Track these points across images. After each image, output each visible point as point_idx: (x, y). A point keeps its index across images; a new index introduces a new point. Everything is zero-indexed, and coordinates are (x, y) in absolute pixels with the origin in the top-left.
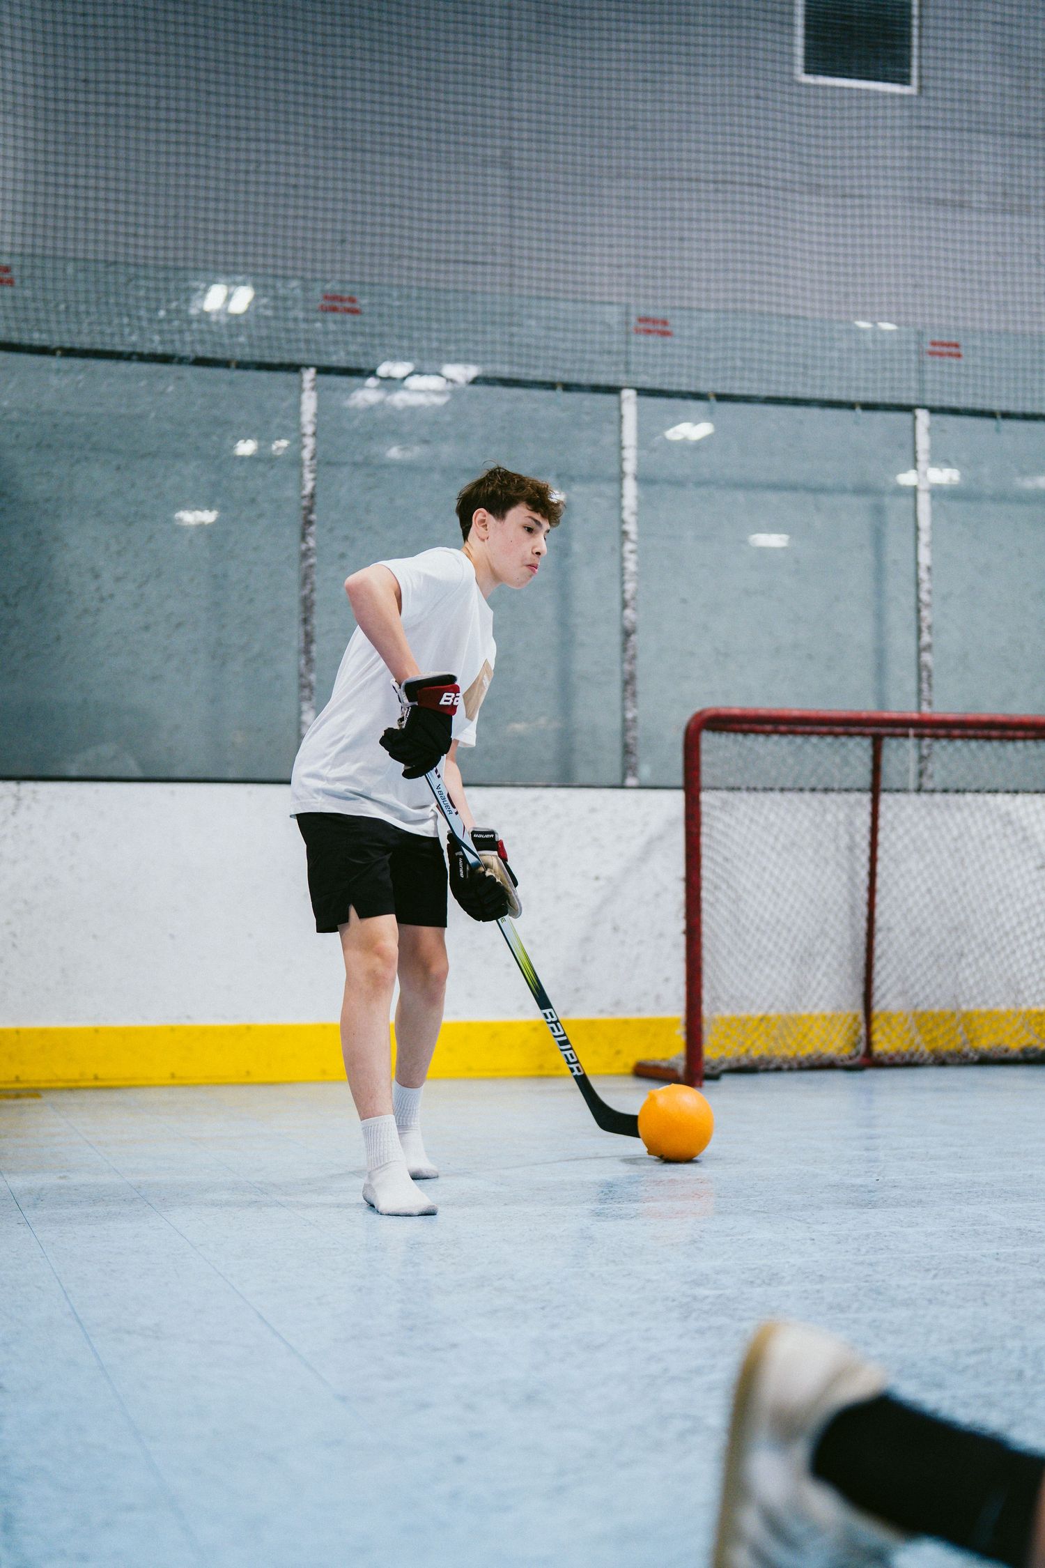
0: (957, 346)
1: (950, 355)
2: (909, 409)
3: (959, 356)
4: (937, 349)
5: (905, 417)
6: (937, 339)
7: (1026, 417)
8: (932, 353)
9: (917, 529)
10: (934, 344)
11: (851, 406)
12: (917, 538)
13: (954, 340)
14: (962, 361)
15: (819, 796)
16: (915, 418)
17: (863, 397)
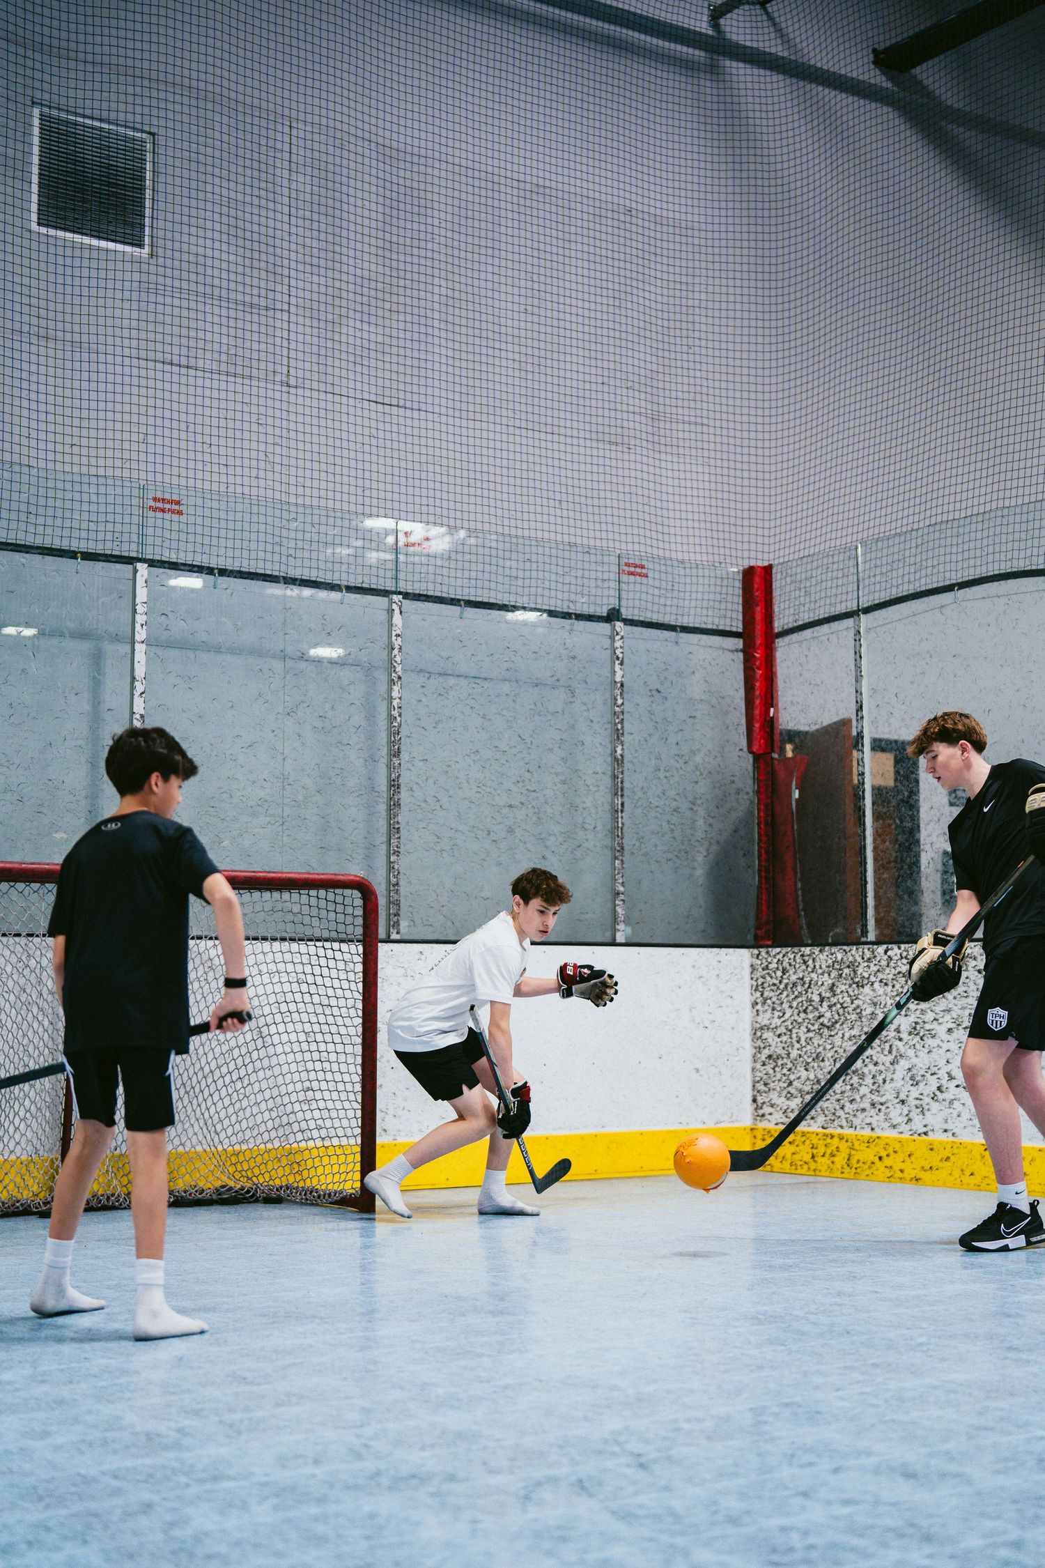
0: (178, 503)
1: (173, 512)
2: (129, 561)
3: (180, 513)
4: (160, 505)
5: (127, 569)
6: (159, 495)
7: (242, 575)
8: (155, 509)
9: (133, 679)
10: (155, 499)
11: (72, 555)
12: (133, 688)
13: (175, 497)
14: (183, 518)
15: (23, 940)
16: (135, 571)
17: (83, 546)
